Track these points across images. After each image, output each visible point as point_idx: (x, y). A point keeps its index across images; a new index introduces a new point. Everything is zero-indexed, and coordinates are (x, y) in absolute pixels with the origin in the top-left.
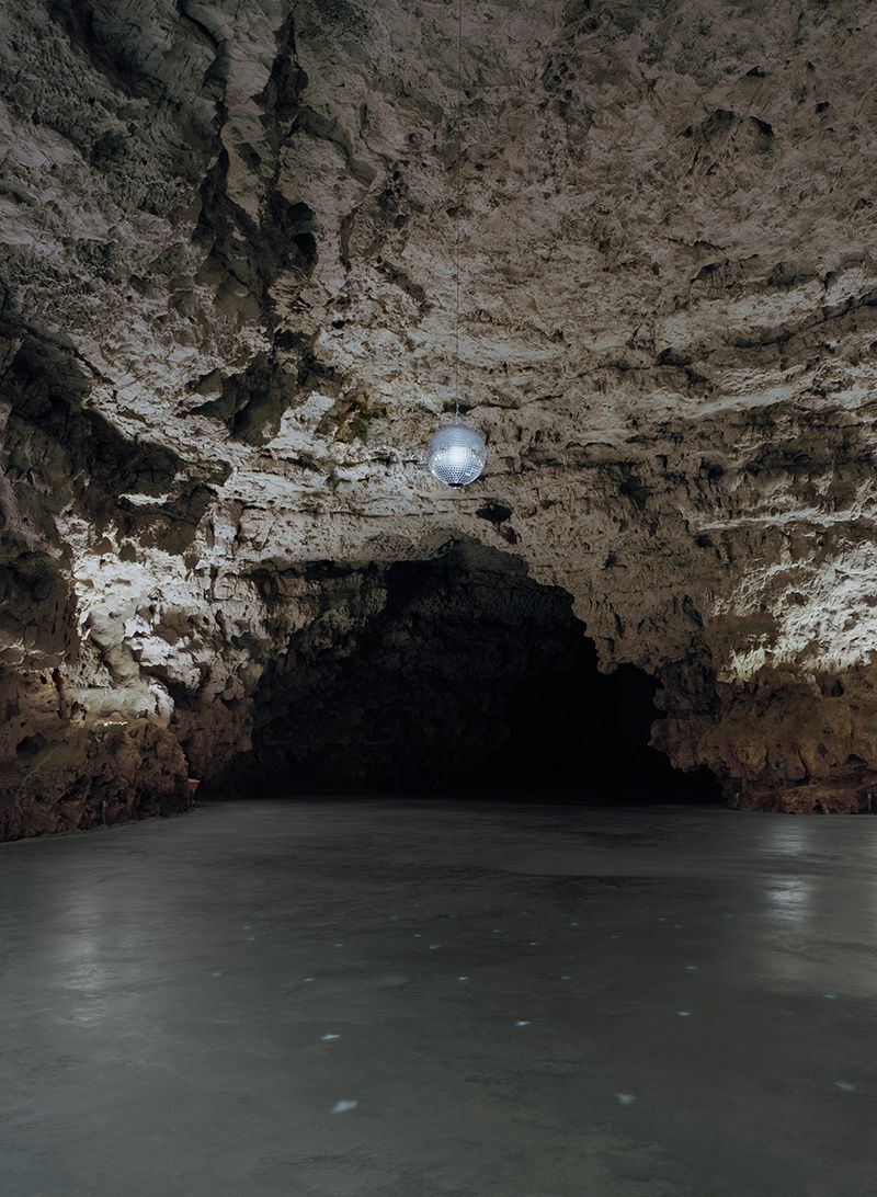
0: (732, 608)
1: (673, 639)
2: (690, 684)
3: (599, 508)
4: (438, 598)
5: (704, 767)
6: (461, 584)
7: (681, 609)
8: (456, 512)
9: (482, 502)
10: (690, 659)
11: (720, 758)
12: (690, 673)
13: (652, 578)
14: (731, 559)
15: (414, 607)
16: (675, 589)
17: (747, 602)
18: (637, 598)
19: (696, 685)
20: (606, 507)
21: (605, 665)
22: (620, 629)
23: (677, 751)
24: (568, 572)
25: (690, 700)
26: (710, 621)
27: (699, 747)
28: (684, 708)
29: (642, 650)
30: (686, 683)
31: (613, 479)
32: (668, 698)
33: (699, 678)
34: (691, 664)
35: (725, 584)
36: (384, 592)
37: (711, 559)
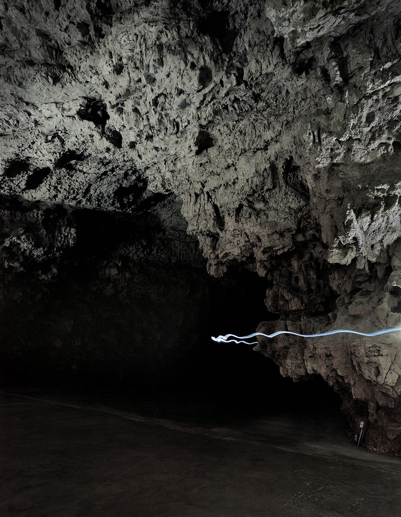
0: (349, 150)
1: (276, 224)
2: (301, 283)
3: (174, 53)
4: (140, 247)
5: (316, 376)
6: (160, 239)
7: (282, 182)
8: (60, 116)
9: (81, 101)
10: (299, 249)
11: (334, 370)
12: (300, 268)
13: (244, 142)
14: (346, 77)
15: (122, 251)
16: (273, 150)
17: (373, 139)
18: (230, 175)
19: (308, 282)
20: (182, 50)
21: (213, 268)
22: (220, 221)
23: (285, 357)
24: (172, 172)
25: (301, 299)
26: (316, 177)
27: (307, 354)
28: (294, 308)
29: (242, 240)
30: (297, 279)
31: (189, 15)
32: (276, 298)
33: (312, 273)
34: (301, 257)
35: (337, 116)
36: (73, 231)
37: (315, 85)
